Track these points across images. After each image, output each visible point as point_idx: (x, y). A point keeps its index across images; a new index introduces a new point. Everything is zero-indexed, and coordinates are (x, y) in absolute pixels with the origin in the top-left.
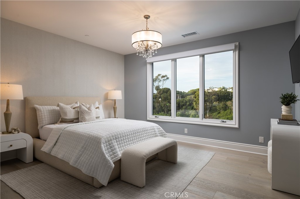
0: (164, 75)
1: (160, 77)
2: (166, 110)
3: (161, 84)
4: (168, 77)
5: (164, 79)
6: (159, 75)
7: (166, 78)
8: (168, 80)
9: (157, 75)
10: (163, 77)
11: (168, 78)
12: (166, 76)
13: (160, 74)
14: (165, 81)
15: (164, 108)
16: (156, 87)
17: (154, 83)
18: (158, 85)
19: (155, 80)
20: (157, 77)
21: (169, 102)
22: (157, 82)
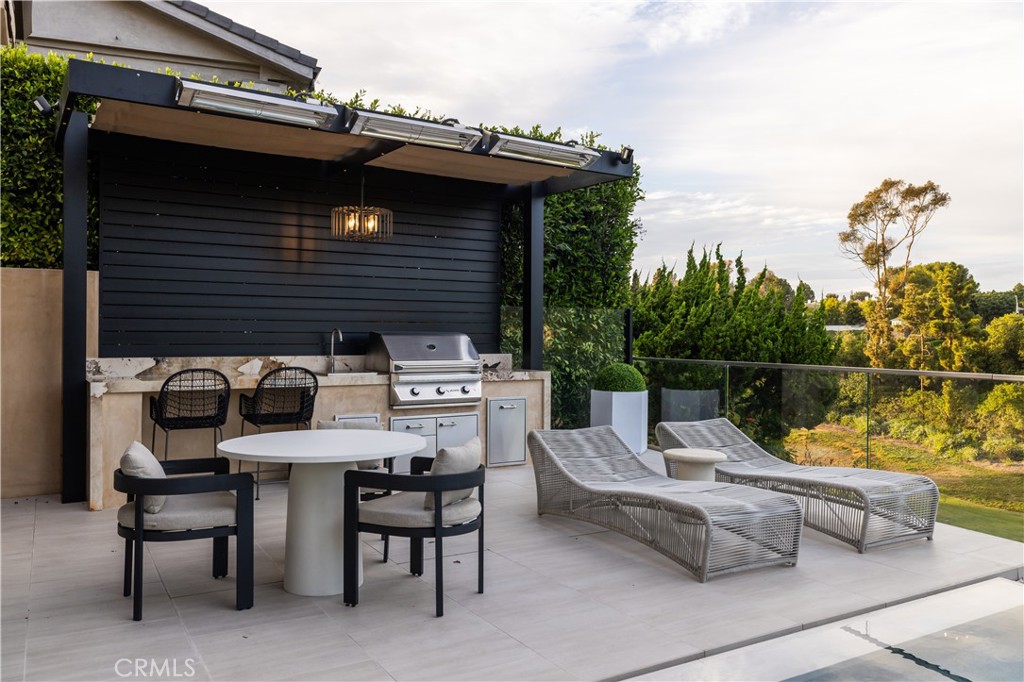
0: (919, 184)
1: (893, 198)
4: (942, 191)
5: (916, 207)
6: (889, 185)
7: (929, 197)
8: (940, 209)
9: (878, 185)
10: (912, 193)
11: (940, 200)
12: (930, 187)
13: (894, 179)
14: (922, 218)
16: (866, 253)
17: (859, 227)
18: (880, 242)
19: (861, 213)
20: (876, 197)
21: (944, 329)
22: (872, 225)
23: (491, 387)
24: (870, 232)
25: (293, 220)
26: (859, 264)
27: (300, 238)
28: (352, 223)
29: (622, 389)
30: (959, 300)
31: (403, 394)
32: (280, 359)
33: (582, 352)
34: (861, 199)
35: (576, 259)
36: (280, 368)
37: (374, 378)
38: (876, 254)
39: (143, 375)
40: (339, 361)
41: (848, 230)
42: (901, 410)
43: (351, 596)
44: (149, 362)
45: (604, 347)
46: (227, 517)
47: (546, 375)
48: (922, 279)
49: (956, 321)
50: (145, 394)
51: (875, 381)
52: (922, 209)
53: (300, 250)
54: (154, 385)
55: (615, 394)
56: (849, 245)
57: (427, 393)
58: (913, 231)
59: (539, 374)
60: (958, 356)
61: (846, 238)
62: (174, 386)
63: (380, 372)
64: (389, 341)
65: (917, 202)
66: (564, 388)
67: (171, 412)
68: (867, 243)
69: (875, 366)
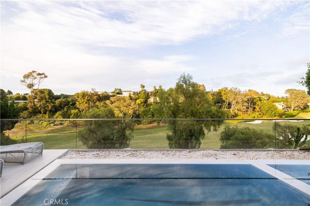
0: (41, 73)
1: (35, 75)
3: (35, 82)
4: (46, 75)
5: (40, 77)
7: (43, 76)
8: (46, 78)
9: (31, 71)
10: (39, 74)
11: (46, 77)
12: (43, 74)
13: (35, 71)
14: (42, 80)
15: (41, 109)
16: (28, 85)
17: (26, 79)
18: (31, 83)
19: (27, 76)
20: (31, 73)
21: (47, 102)
22: (29, 79)
24: (29, 81)
26: (26, 87)
30: (50, 96)
34: (27, 73)
38: (30, 86)
41: (23, 80)
42: (37, 118)
48: (42, 92)
49: (49, 100)
51: (30, 113)
52: (42, 78)
56: (23, 83)
58: (40, 82)
60: (50, 107)
65: (40, 76)
68: (28, 83)
69: (30, 110)
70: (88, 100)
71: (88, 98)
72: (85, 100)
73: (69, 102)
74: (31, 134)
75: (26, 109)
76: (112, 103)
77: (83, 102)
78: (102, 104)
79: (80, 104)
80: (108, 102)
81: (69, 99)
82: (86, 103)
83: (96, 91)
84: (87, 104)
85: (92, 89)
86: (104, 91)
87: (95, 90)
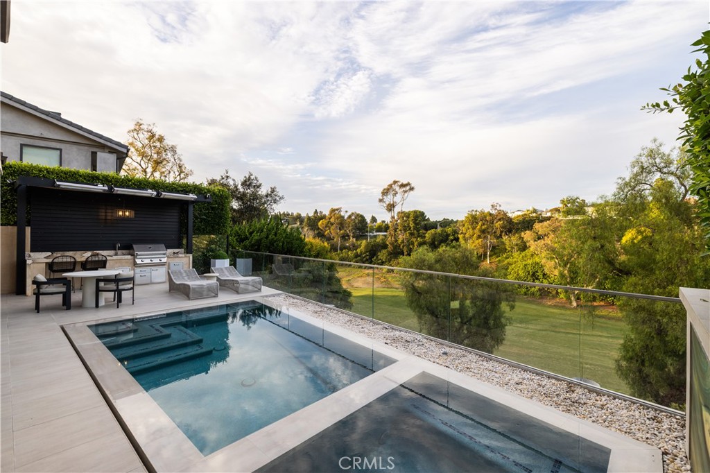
0: (405, 182)
1: (396, 187)
2: (405, 250)
3: (397, 199)
4: (412, 186)
6: (395, 182)
7: (408, 188)
8: (412, 192)
9: (392, 182)
10: (403, 186)
11: (412, 189)
12: (408, 184)
13: (397, 180)
14: (406, 195)
15: (403, 247)
16: (387, 207)
17: (385, 197)
18: (392, 202)
19: (385, 192)
20: (391, 186)
21: (412, 234)
22: (389, 196)
23: (170, 259)
24: (389, 199)
25: (103, 211)
26: (385, 210)
27: (106, 216)
28: (121, 213)
29: (219, 259)
30: (416, 224)
31: (138, 261)
32: (98, 252)
33: (211, 248)
34: (386, 187)
35: (209, 221)
36: (98, 255)
37: (129, 257)
38: (391, 207)
39: (46, 258)
40: (119, 252)
41: (381, 198)
42: (398, 263)
43: (97, 306)
44: (49, 254)
45: (219, 247)
46: (64, 289)
47: (191, 256)
48: (407, 215)
49: (415, 232)
50: (46, 263)
51: (390, 254)
52: (406, 192)
53: (106, 219)
54: (50, 260)
55: (217, 260)
56: (382, 203)
57: (147, 261)
58: (403, 199)
59: (188, 255)
60: (416, 243)
61: (381, 201)
62: (56, 260)
63: (132, 255)
64: (134, 246)
65: (404, 189)
66: (205, 259)
67: (55, 268)
68: (387, 203)
69: (390, 248)
70: (483, 231)
71: (483, 227)
72: (477, 231)
73: (448, 235)
74: (387, 289)
75: (385, 246)
76: (539, 238)
77: (471, 237)
78: (514, 239)
79: (466, 240)
80: (527, 235)
81: (449, 230)
82: (479, 237)
83: (501, 208)
84: (480, 240)
85: (492, 206)
86: (531, 209)
87: (498, 208)
